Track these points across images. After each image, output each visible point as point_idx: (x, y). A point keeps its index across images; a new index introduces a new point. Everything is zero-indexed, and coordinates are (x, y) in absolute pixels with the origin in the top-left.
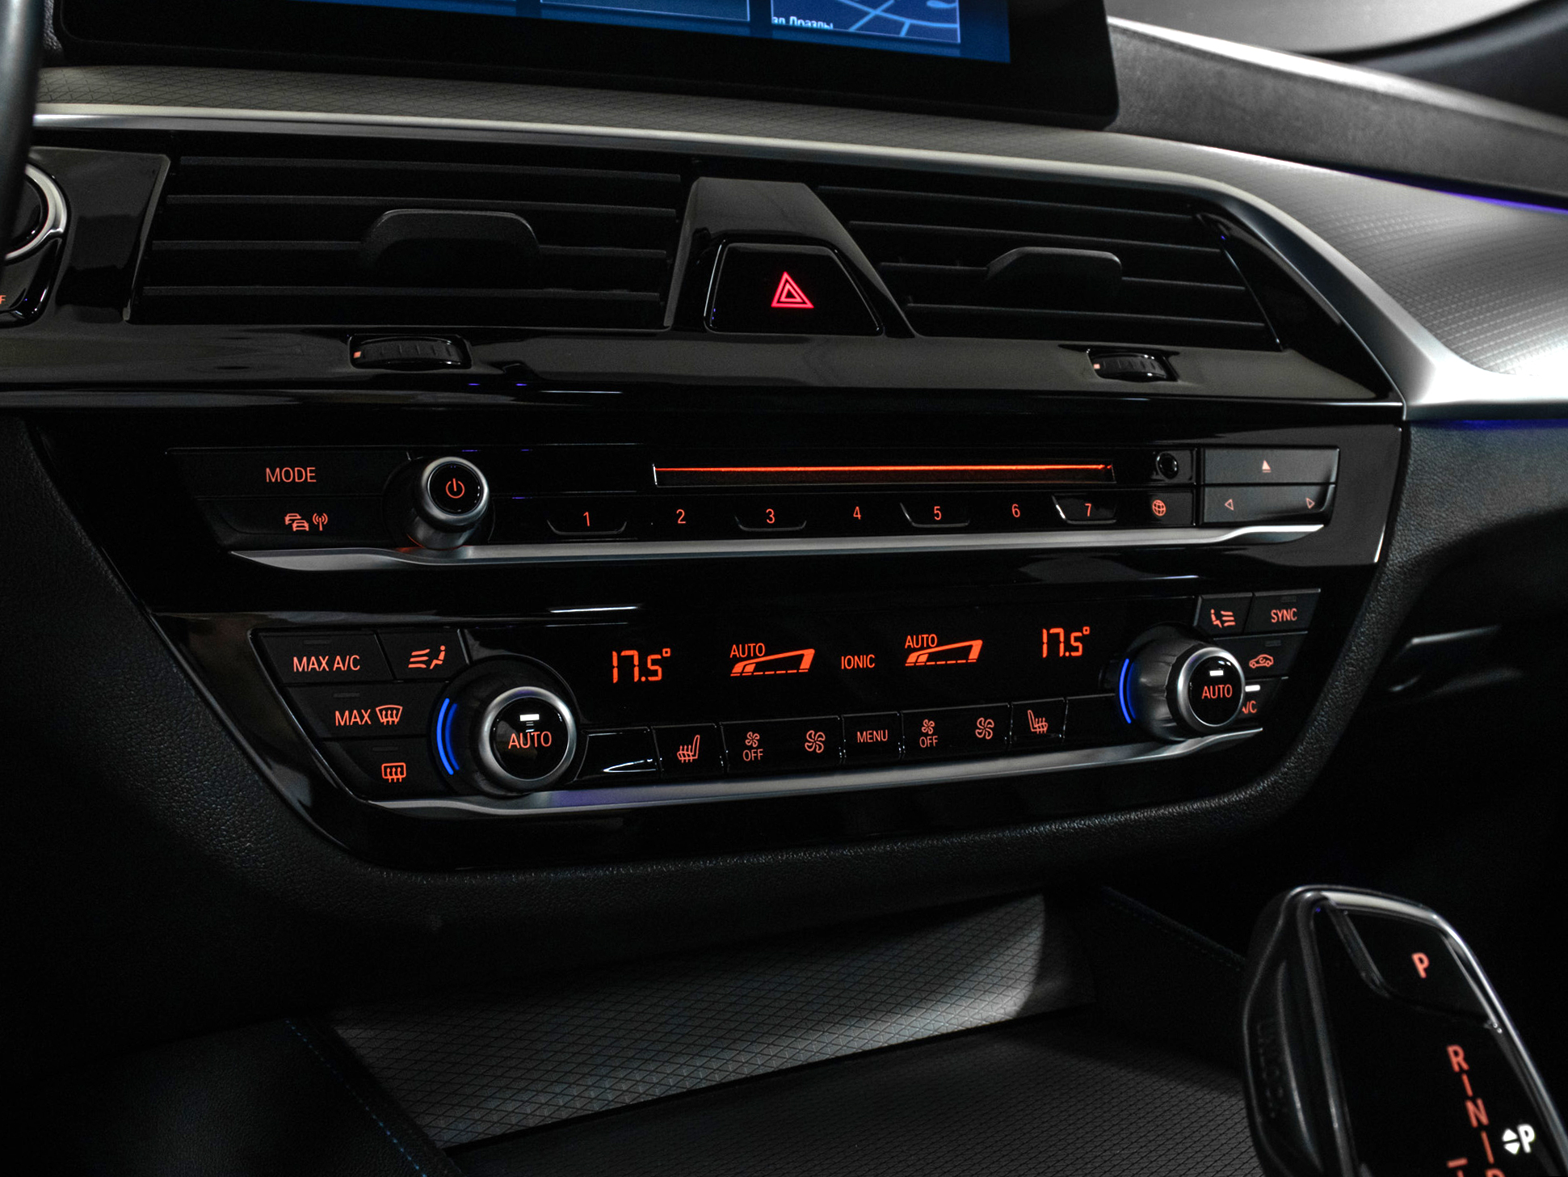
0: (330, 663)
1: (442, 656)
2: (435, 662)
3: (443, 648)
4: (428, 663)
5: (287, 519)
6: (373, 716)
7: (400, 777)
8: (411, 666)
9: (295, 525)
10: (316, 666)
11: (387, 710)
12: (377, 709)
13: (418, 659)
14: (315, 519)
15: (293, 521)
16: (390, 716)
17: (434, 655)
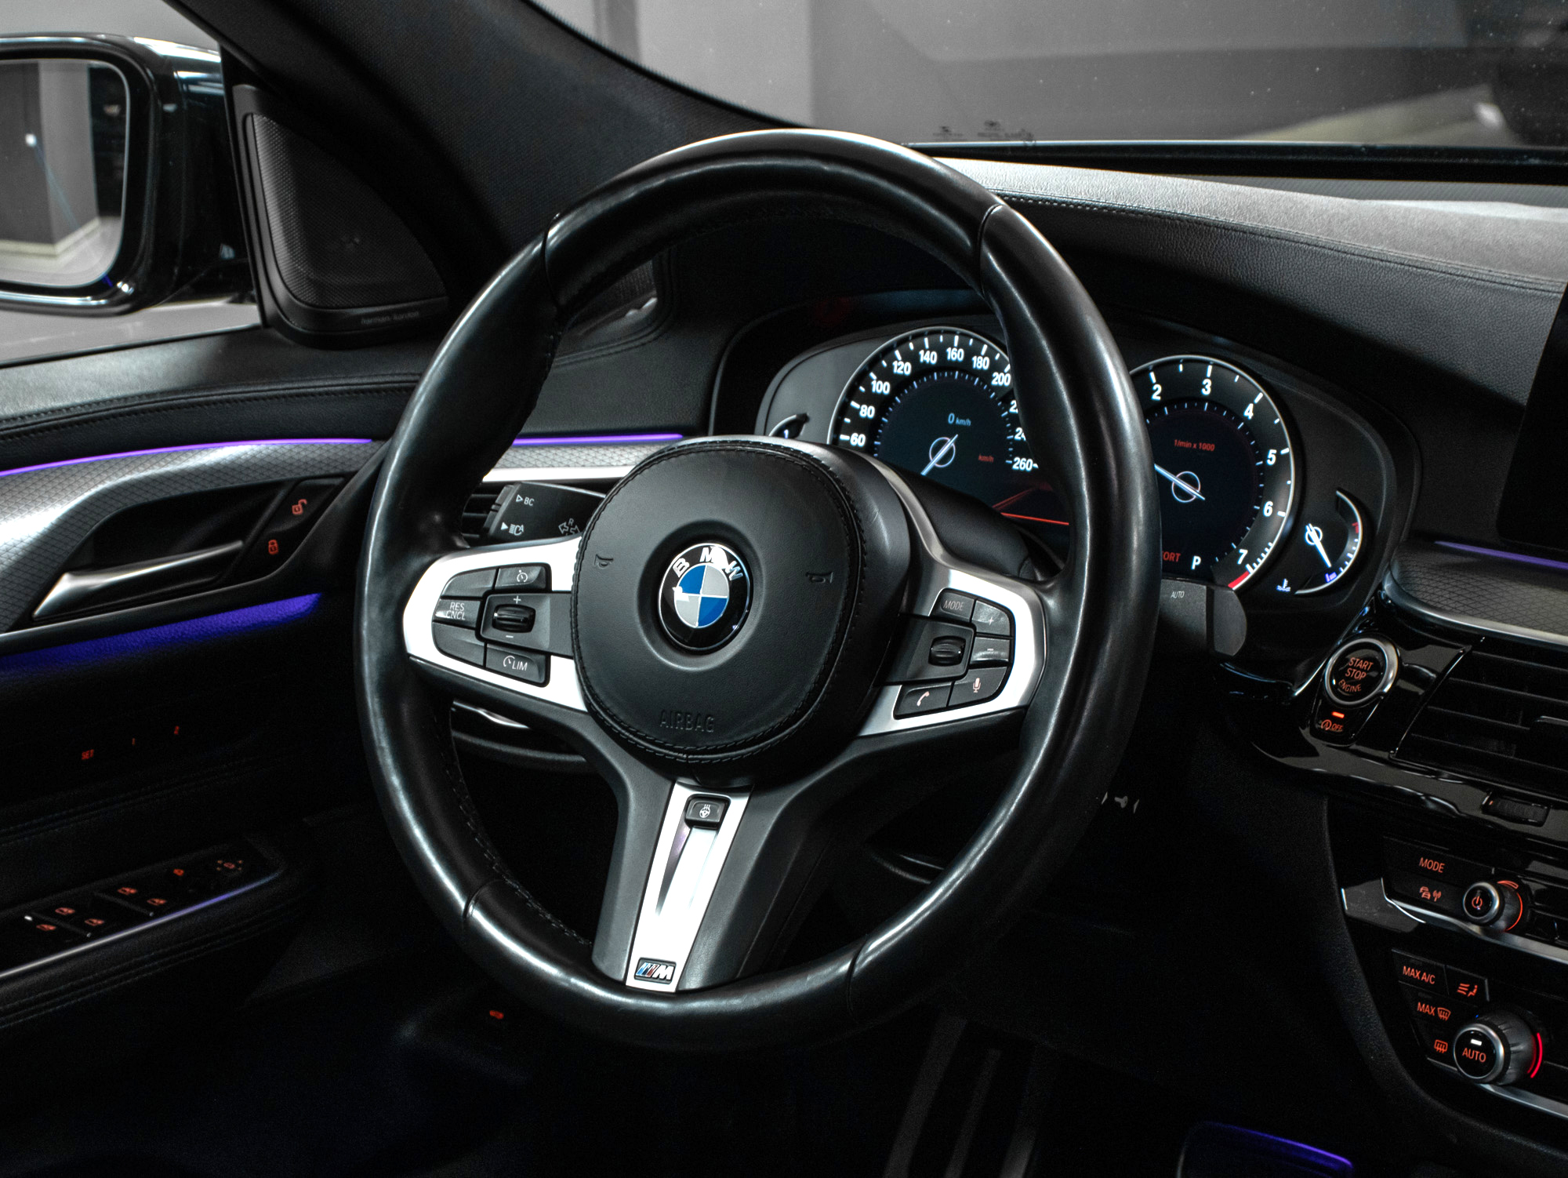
0: (1421, 975)
1: (1475, 991)
2: (1471, 993)
3: (1476, 987)
4: (1467, 992)
5: (1422, 889)
6: (1436, 1011)
7: (1443, 1050)
8: (1459, 991)
9: (1424, 894)
10: (1414, 974)
11: (1443, 1011)
12: (1439, 1009)
13: (1463, 988)
14: (1435, 893)
15: (1424, 891)
16: (1444, 1014)
17: (1470, 989)
